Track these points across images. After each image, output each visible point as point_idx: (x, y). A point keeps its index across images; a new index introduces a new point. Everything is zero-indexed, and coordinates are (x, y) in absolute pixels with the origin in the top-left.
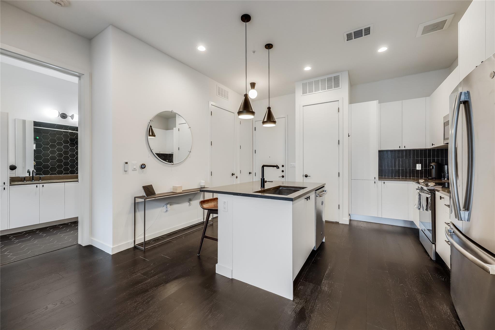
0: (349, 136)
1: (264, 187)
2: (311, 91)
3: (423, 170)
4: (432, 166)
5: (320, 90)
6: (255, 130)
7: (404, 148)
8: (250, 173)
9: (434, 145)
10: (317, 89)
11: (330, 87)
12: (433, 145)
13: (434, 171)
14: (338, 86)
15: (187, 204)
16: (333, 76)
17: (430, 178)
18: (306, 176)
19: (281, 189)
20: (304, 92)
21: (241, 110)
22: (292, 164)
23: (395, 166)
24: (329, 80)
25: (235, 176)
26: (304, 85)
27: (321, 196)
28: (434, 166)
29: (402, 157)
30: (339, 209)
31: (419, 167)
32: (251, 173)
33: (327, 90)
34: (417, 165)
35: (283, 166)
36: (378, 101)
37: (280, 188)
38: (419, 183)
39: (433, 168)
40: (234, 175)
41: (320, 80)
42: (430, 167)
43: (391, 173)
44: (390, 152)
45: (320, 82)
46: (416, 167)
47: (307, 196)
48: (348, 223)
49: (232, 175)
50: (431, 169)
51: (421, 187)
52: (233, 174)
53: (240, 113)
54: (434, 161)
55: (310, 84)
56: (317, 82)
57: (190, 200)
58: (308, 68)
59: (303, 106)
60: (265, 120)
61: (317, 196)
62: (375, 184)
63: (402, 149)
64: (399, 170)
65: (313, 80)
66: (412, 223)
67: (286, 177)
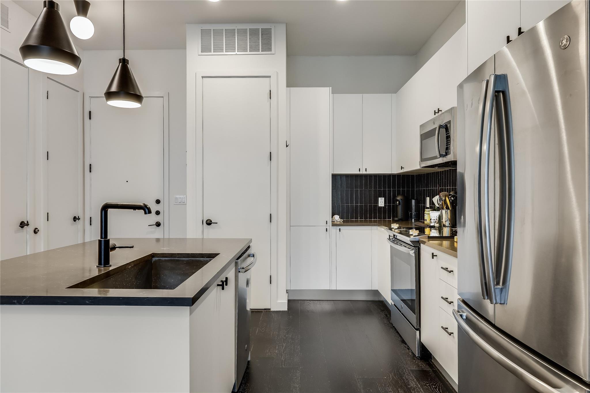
0: (287, 146)
1: (109, 264)
2: (218, 49)
3: (387, 207)
4: (398, 201)
5: (236, 51)
6: (90, 118)
7: (364, 172)
8: (75, 219)
9: (404, 168)
10: (230, 48)
11: (254, 48)
12: (402, 168)
13: (400, 209)
14: (270, 49)
16: (260, 26)
17: (396, 219)
18: (209, 223)
19: (156, 261)
20: (205, 49)
21: (32, 42)
22: (178, 196)
23: (352, 202)
24: (254, 33)
25: (30, 229)
26: (205, 34)
27: (246, 269)
28: (401, 201)
29: (361, 187)
30: (271, 283)
31: (381, 202)
32: (79, 219)
33: (248, 53)
34: (380, 199)
35: (158, 202)
36: (331, 88)
37: (154, 259)
38: (391, 229)
39: (400, 204)
40: (28, 225)
41: (236, 31)
42: (397, 203)
43: (346, 212)
44: (344, 179)
45: (236, 34)
46: (377, 202)
47: (222, 277)
48: (285, 308)
49: (22, 227)
50: (397, 206)
51: (394, 235)
52: (23, 225)
53: (27, 50)
54: (399, 194)
55: (217, 33)
56: (230, 33)
59: (203, 77)
60: (114, 89)
61: (239, 272)
62: (326, 233)
63: (362, 173)
64: (357, 206)
65: (223, 27)
66: (376, 293)
67: (165, 224)
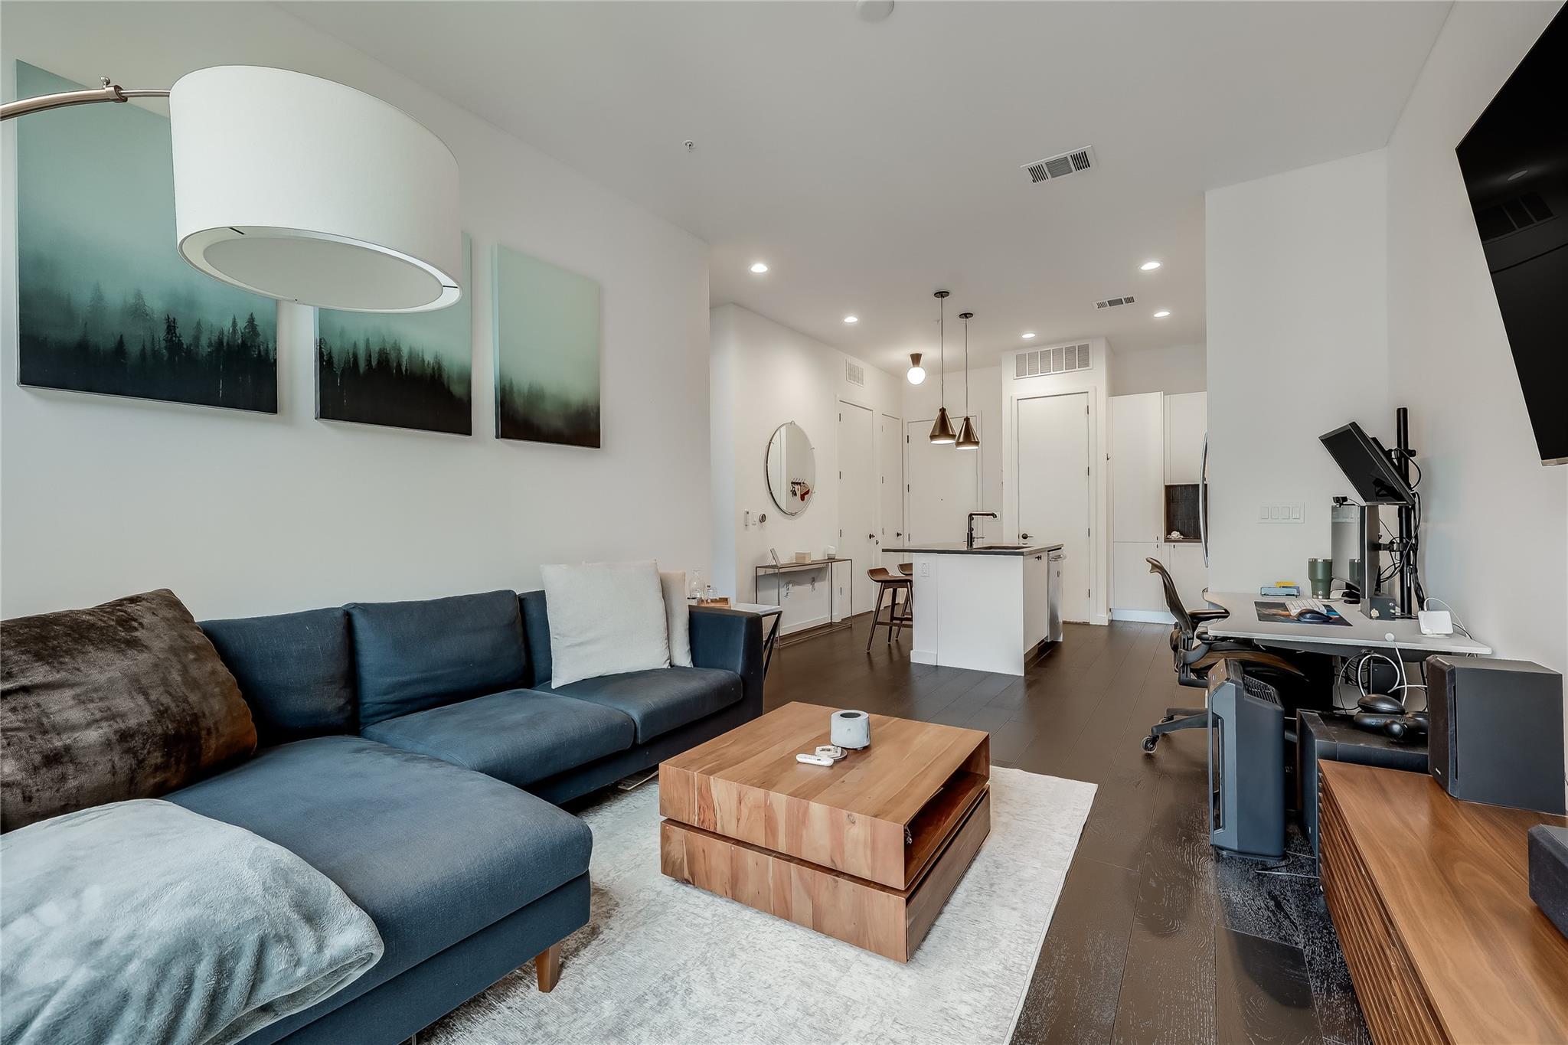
0: (1108, 459)
2: (1033, 372)
5: (1051, 372)
6: (908, 442)
8: (898, 535)
10: (1045, 370)
11: (1070, 366)
14: (1087, 364)
15: (809, 587)
16: (1076, 344)
18: (1025, 537)
20: (1020, 373)
24: (1070, 351)
25: (874, 540)
26: (1020, 359)
30: (1089, 597)
32: (900, 535)
33: (1064, 372)
36: (1162, 392)
40: (873, 536)
41: (1052, 352)
45: (1052, 355)
47: (1039, 555)
48: (1106, 623)
49: (870, 538)
52: (871, 536)
53: (933, 437)
55: (1032, 356)
56: (1045, 355)
57: (813, 580)
58: (1028, 336)
59: (1018, 400)
60: (961, 440)
62: (1157, 550)
65: (1040, 350)
